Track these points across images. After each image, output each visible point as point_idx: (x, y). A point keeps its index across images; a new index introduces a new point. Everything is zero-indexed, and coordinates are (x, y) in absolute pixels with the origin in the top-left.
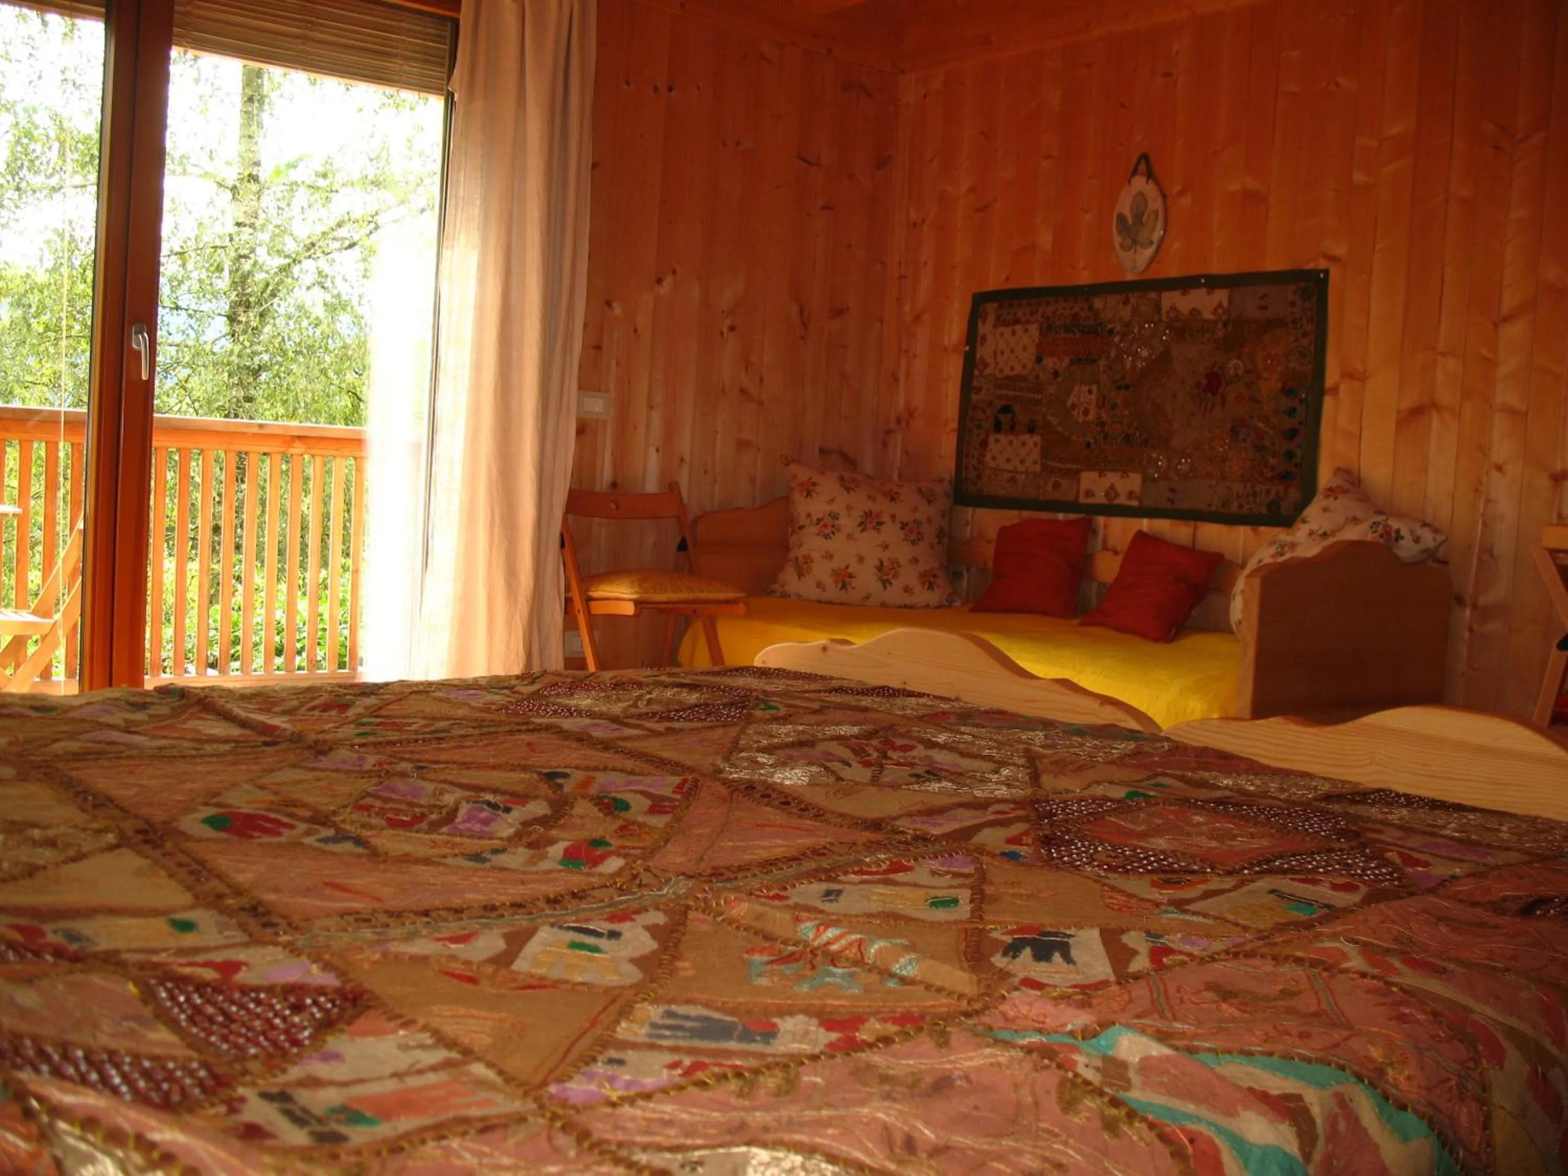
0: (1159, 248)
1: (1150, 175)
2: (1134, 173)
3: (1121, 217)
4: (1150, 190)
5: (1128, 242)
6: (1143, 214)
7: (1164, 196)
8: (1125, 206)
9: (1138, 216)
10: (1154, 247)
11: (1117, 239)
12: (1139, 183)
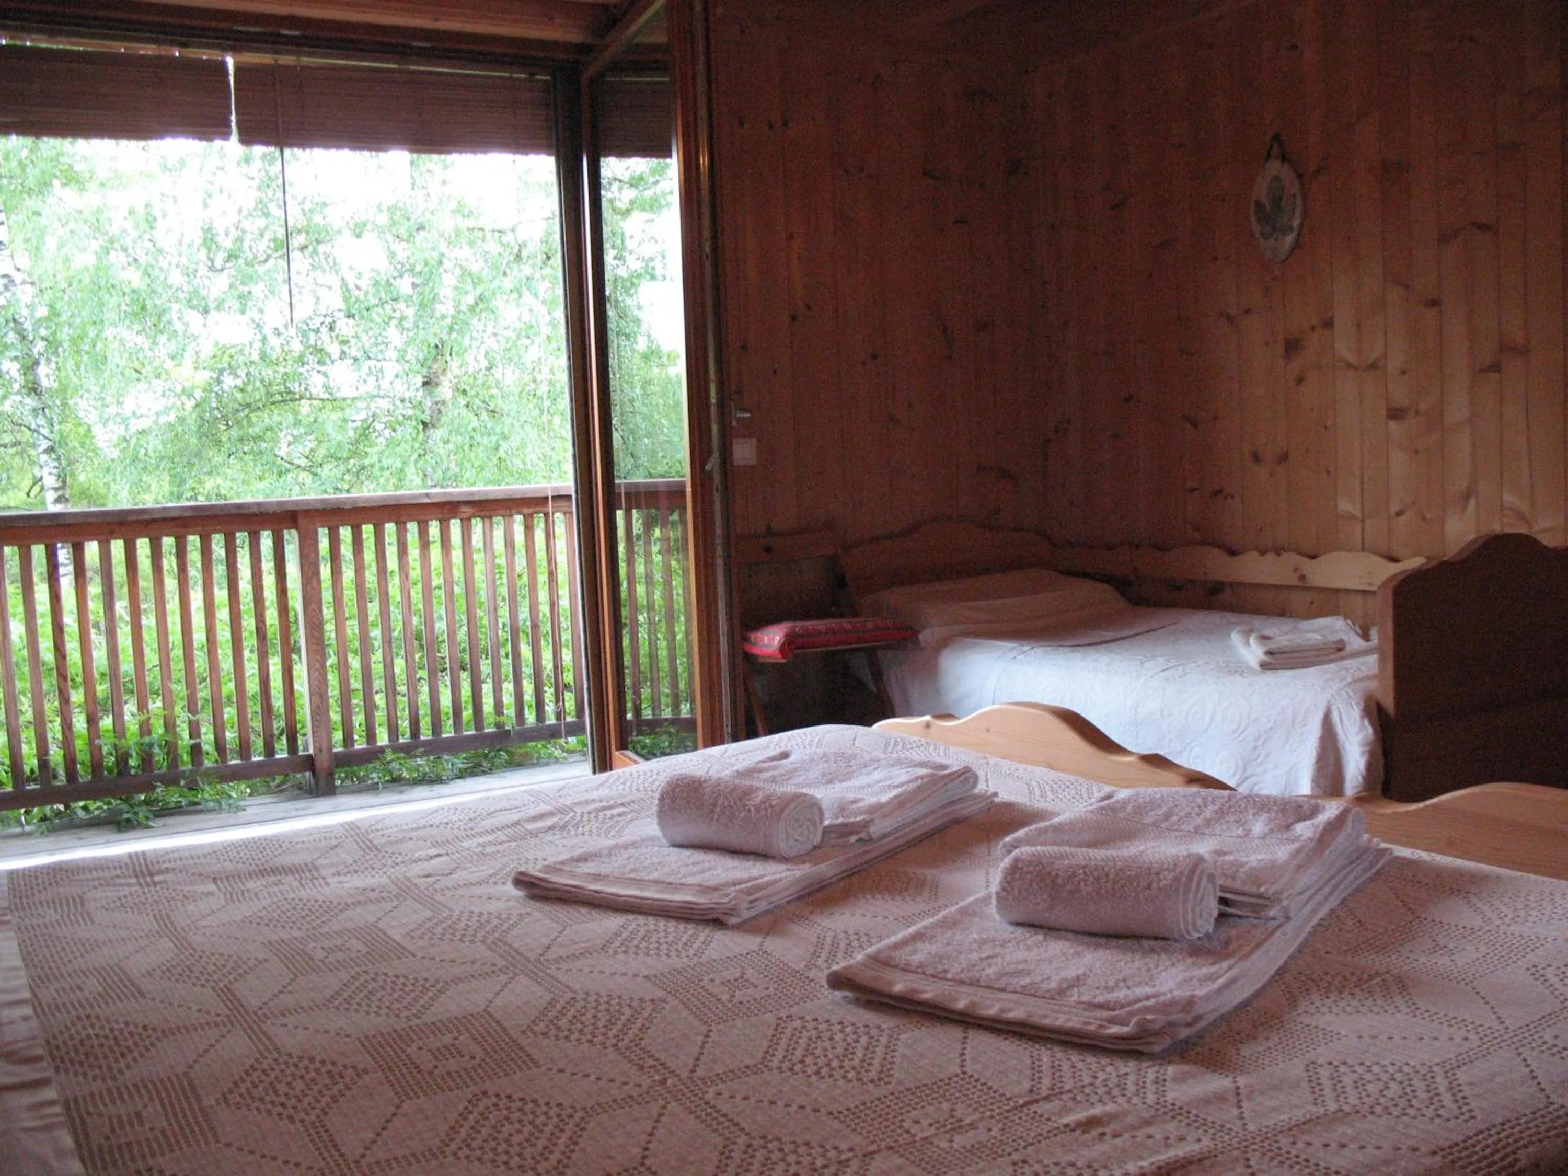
0: (1299, 235)
1: (1284, 158)
2: (1268, 157)
3: (1258, 204)
4: (1286, 173)
5: (1268, 229)
6: (1281, 199)
7: (1300, 176)
8: (1261, 191)
9: (1276, 202)
10: (1295, 233)
11: (1256, 229)
12: (1274, 167)
